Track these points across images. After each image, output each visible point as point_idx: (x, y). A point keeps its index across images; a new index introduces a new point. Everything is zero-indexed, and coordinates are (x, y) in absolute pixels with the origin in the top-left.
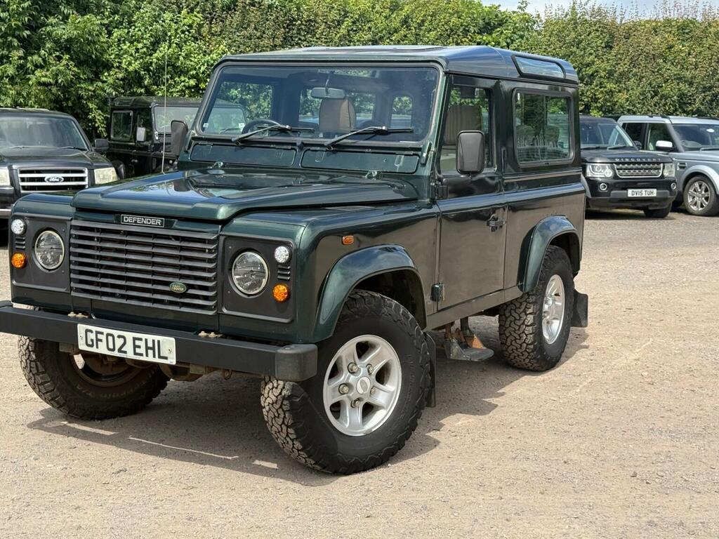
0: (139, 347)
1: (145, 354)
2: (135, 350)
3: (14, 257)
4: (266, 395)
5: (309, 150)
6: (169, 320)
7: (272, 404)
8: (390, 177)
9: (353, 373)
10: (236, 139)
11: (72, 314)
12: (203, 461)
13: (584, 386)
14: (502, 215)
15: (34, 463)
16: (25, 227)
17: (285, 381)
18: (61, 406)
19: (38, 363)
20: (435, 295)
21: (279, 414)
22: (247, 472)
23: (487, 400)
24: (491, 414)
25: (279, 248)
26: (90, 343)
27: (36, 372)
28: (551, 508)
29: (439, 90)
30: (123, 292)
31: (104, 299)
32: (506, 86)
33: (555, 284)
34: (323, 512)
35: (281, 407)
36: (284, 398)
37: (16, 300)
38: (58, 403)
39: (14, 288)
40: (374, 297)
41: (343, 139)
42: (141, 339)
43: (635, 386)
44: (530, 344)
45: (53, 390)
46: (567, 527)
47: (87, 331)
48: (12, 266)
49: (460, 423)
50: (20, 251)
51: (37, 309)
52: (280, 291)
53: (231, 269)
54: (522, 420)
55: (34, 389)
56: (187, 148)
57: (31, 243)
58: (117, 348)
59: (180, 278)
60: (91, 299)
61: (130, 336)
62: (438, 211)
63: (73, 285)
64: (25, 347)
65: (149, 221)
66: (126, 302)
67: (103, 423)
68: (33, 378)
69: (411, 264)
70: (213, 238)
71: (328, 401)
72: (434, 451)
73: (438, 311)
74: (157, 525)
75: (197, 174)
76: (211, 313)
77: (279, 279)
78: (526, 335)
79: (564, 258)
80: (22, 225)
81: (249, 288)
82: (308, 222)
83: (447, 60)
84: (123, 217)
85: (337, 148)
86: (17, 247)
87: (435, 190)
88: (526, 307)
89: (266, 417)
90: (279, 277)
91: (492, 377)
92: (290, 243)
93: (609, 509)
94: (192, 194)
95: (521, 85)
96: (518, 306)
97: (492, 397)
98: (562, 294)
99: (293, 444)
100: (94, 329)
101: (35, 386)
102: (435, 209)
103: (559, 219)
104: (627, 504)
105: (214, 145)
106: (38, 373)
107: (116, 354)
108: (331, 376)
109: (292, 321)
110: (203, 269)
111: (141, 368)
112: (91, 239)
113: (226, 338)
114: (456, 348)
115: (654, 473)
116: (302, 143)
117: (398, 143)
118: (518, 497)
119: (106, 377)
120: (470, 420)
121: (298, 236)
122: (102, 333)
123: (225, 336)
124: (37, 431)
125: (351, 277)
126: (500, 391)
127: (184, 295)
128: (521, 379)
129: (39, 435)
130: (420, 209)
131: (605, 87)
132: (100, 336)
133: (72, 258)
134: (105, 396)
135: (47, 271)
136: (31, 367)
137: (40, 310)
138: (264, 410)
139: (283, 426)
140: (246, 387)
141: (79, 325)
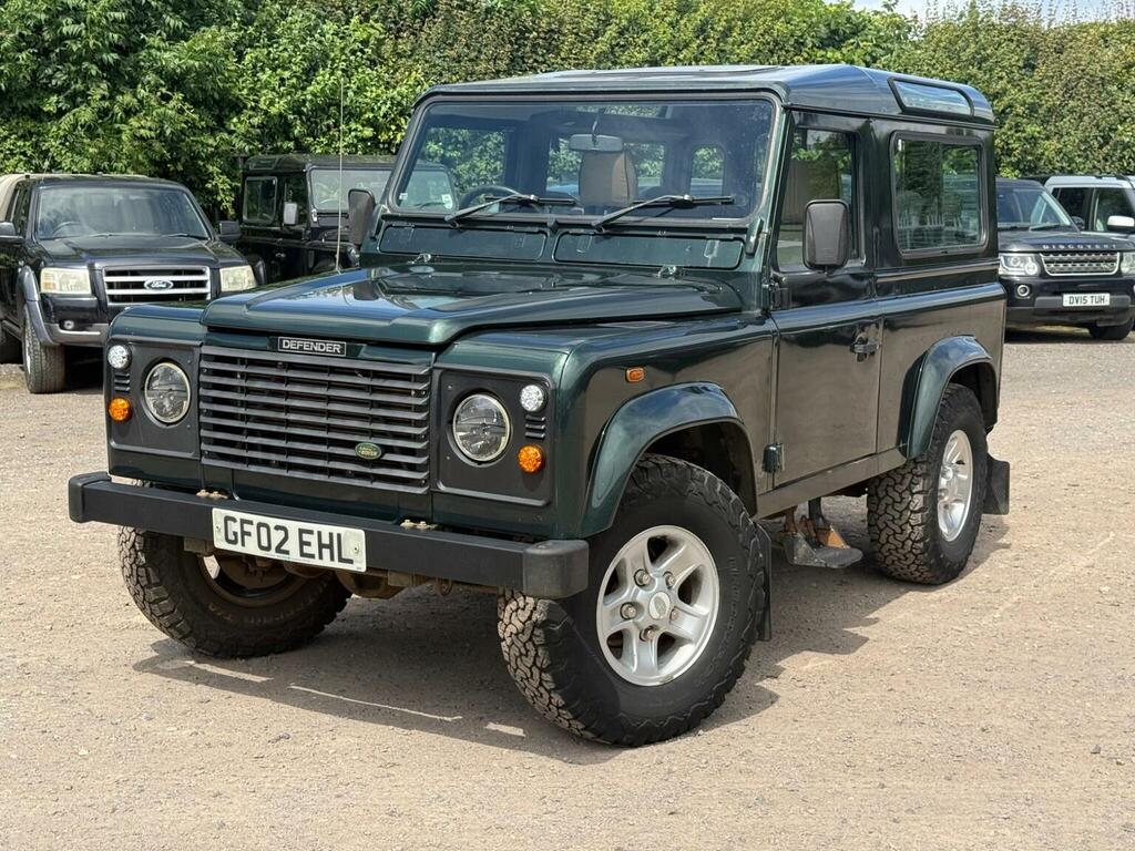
0: (309, 544)
1: (317, 556)
2: (301, 549)
3: (113, 405)
4: (506, 621)
5: (567, 233)
6: (353, 502)
7: (517, 635)
8: (695, 274)
9: (642, 586)
10: (451, 217)
11: (203, 493)
12: (406, 723)
13: (1007, 609)
14: (875, 335)
15: (146, 724)
16: (130, 357)
17: (537, 598)
18: (184, 637)
19: (150, 569)
20: (770, 463)
21: (527, 651)
22: (478, 741)
23: (850, 630)
24: (858, 652)
25: (527, 388)
26: (232, 537)
27: (146, 582)
28: (964, 803)
29: (774, 135)
30: (282, 458)
31: (253, 468)
32: (881, 128)
33: (958, 445)
34: (600, 805)
35: (530, 639)
36: (535, 625)
37: (115, 470)
38: (180, 631)
39: (113, 453)
40: (676, 465)
41: (620, 216)
42: (311, 532)
43: (1090, 608)
44: (918, 542)
45: (172, 612)
46: (992, 833)
47: (227, 519)
48: (109, 419)
49: (809, 666)
50: (122, 394)
51: (147, 485)
52: (530, 456)
53: (451, 422)
54: (910, 663)
55: (143, 609)
56: (374, 232)
57: (139, 382)
58: (274, 545)
59: (372, 436)
60: (233, 470)
61: (293, 526)
62: (775, 328)
63: (204, 447)
64: (129, 544)
65: (322, 347)
66: (286, 474)
67: (249, 662)
68: (141, 593)
69: (733, 413)
70: (422, 373)
71: (604, 630)
72: (770, 710)
73: (775, 488)
74: (342, 824)
75: (390, 272)
76: (420, 491)
77: (528, 437)
78: (912, 527)
79: (971, 403)
80: (125, 354)
81: (481, 451)
82: (572, 347)
83: (788, 87)
84: (281, 340)
85: (612, 230)
86: (117, 388)
87: (770, 295)
88: (911, 482)
89: (505, 654)
90: (527, 434)
91: (858, 593)
92: (545, 380)
93: (1059, 805)
94: (382, 303)
95: (903, 126)
96: (898, 480)
97: (857, 626)
98: (969, 460)
99: (550, 698)
100: (239, 515)
101: (146, 605)
102: (769, 325)
103: (964, 341)
104: (1086, 796)
105: (416, 227)
106: (150, 585)
107: (273, 554)
108: (609, 591)
109: (548, 504)
110: (407, 422)
111: (307, 577)
112: (232, 375)
113: (443, 530)
114: (802, 548)
115: (1128, 747)
116: (556, 222)
117: (709, 221)
118: (910, 784)
119: (253, 591)
120: (825, 662)
121: (558, 370)
122: (251, 523)
123: (443, 527)
124: (148, 676)
125: (640, 433)
126: (871, 616)
127: (379, 463)
128: (904, 597)
129: (152, 681)
130: (744, 325)
131: (1024, 131)
132: (247, 528)
133: (203, 406)
134: (252, 621)
135: (164, 426)
136: (138, 576)
137: (151, 486)
138: (503, 644)
139: (534, 669)
140: (467, 609)
141: (214, 510)
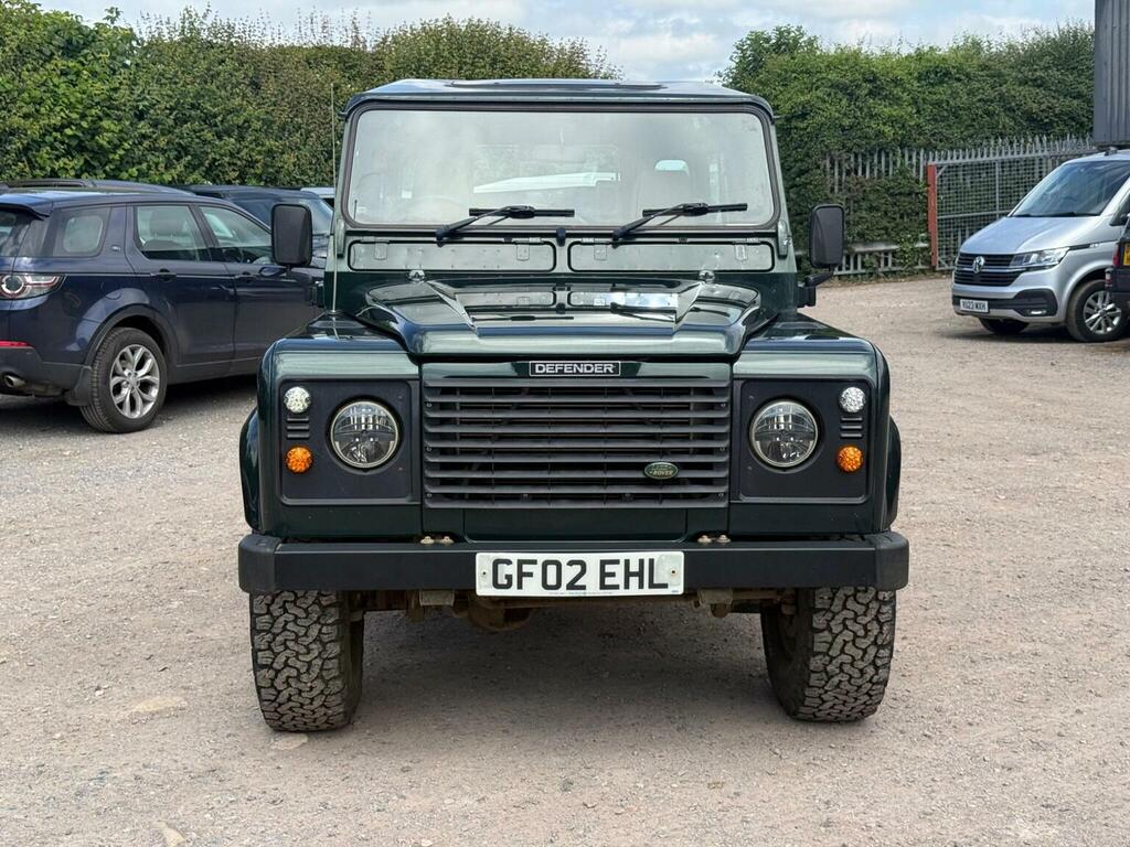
0: (613, 575)
1: (622, 586)
2: (602, 581)
3: (292, 455)
5: (578, 242)
8: (728, 278)
11: (428, 541)
25: (848, 389)
26: (502, 580)
30: (543, 490)
31: (502, 505)
42: (615, 562)
47: (498, 562)
50: (298, 442)
53: (750, 432)
56: (342, 250)
57: (323, 425)
59: (665, 455)
61: (593, 560)
63: (428, 489)
65: (589, 368)
70: (725, 385)
77: (844, 438)
80: (306, 395)
84: (534, 365)
86: (289, 435)
90: (843, 435)
100: (513, 556)
105: (390, 242)
107: (562, 593)
109: (867, 500)
110: (708, 437)
122: (532, 562)
123: (736, 538)
127: (675, 481)
133: (427, 444)
135: (360, 473)
141: (478, 556)
